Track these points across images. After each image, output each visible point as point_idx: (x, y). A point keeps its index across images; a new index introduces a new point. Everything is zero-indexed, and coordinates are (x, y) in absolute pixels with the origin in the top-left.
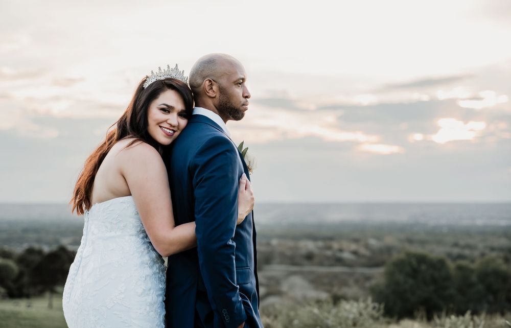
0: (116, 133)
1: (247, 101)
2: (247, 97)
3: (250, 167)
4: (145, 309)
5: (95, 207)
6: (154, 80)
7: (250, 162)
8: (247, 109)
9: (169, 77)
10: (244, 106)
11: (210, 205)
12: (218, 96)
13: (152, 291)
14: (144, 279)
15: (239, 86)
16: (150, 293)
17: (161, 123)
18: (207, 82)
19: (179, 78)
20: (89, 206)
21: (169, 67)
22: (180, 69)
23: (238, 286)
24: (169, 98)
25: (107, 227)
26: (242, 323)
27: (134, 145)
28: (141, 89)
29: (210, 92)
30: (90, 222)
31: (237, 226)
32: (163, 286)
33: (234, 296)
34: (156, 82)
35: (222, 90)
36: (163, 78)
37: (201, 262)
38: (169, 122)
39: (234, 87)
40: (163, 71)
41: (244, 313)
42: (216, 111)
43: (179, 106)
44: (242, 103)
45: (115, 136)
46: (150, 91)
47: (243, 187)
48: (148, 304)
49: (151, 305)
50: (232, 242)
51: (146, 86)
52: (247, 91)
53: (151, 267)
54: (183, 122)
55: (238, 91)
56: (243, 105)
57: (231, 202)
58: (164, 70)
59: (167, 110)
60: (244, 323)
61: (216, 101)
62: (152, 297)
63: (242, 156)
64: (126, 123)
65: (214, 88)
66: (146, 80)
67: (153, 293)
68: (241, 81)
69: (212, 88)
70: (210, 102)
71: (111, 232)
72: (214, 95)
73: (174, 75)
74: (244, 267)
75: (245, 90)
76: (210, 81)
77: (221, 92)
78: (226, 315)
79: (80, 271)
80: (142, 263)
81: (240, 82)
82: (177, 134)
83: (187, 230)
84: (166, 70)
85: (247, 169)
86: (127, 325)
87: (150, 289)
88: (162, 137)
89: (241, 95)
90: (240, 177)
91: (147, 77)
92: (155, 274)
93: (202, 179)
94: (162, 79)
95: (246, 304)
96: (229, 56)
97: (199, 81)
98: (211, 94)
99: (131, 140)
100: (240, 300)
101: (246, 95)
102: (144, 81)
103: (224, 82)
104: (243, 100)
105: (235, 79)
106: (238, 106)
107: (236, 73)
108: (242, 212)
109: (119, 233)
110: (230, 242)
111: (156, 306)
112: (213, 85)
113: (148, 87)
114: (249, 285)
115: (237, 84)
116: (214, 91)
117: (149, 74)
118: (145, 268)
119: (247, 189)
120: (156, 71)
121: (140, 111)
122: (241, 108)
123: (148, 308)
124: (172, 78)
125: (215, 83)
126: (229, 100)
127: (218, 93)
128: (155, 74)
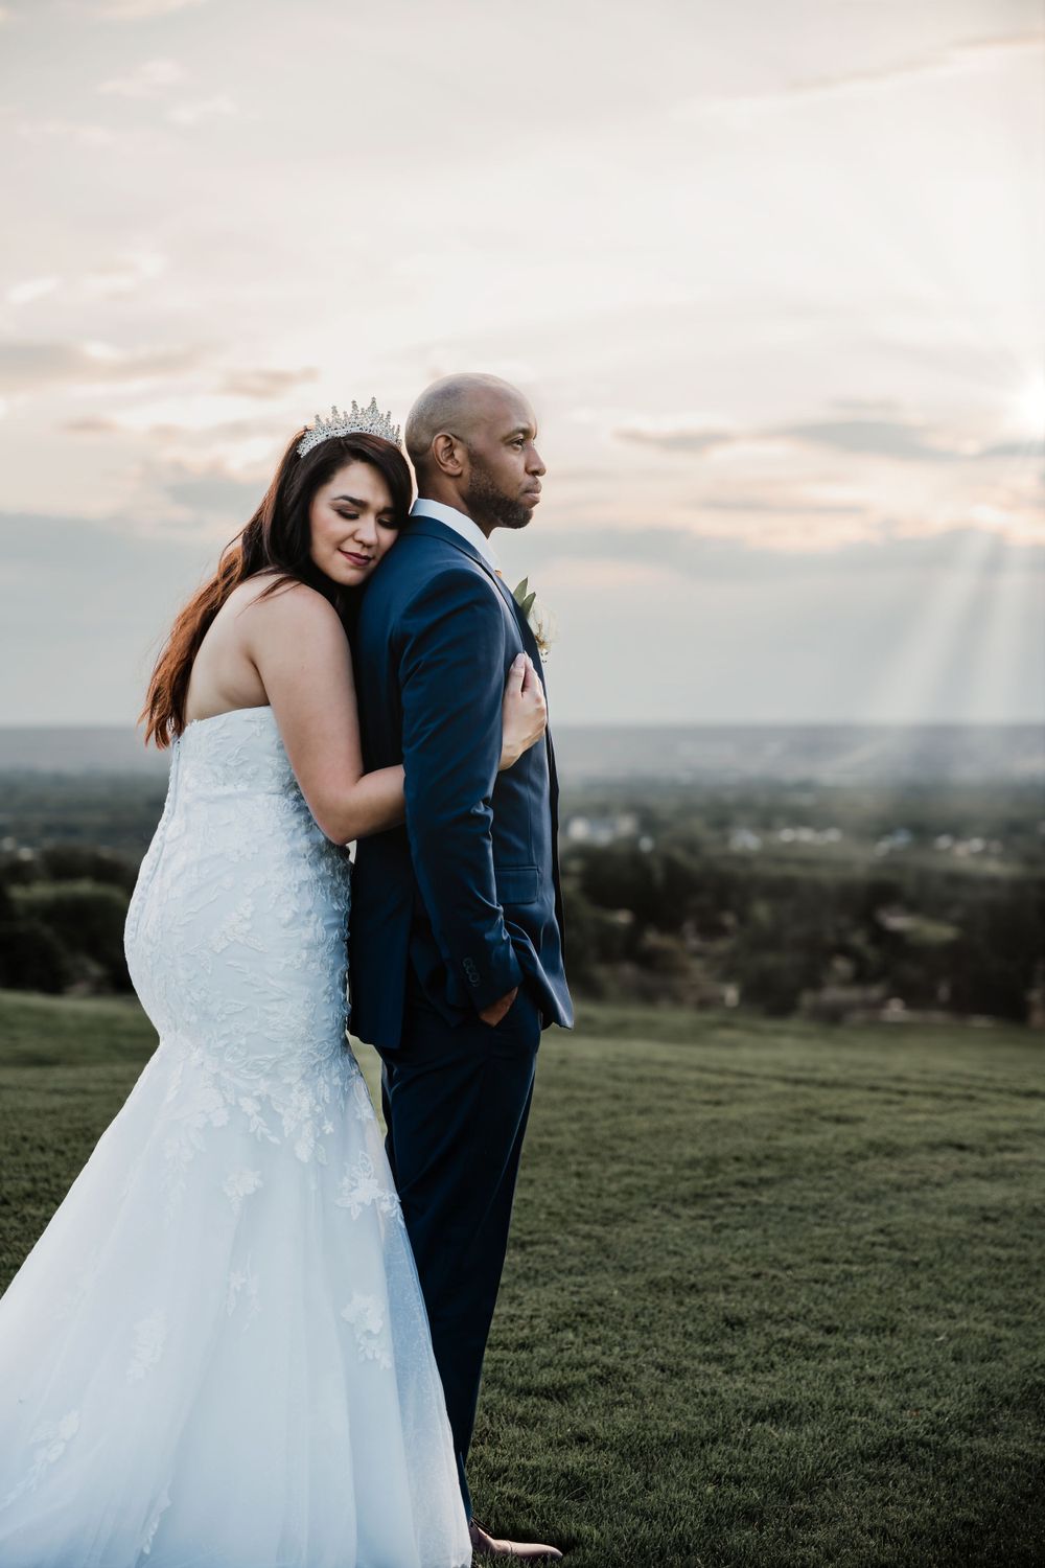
0: (240, 561)
1: (537, 482)
2: (536, 473)
3: (541, 638)
4: (298, 956)
5: (193, 728)
6: (321, 438)
7: (540, 626)
8: (537, 502)
9: (356, 430)
10: (530, 495)
11: (432, 726)
12: (466, 472)
14: (297, 890)
15: (516, 449)
16: (310, 922)
17: (343, 541)
18: (442, 440)
19: (377, 430)
20: (180, 729)
21: (355, 406)
22: (382, 410)
23: (501, 908)
24: (356, 481)
25: (215, 774)
26: (509, 991)
28: (292, 459)
29: (449, 463)
30: (182, 762)
31: (500, 773)
32: (341, 906)
33: (490, 929)
34: (323, 443)
35: (476, 459)
36: (341, 433)
37: (414, 853)
38: (359, 537)
39: (503, 449)
40: (342, 417)
41: (515, 967)
42: (463, 506)
43: (378, 498)
44: (523, 486)
45: (238, 570)
46: (312, 465)
47: (516, 684)
48: (305, 946)
49: (311, 946)
50: (486, 809)
51: (304, 450)
52: (538, 458)
53: (314, 864)
55: (515, 461)
56: (527, 491)
57: (486, 718)
58: (345, 413)
59: (351, 510)
60: (517, 989)
61: (464, 484)
62: (316, 931)
63: (521, 612)
64: (261, 540)
65: (459, 454)
66: (302, 437)
67: (316, 922)
68: (521, 436)
69: (452, 455)
70: (450, 487)
71: (224, 784)
72: (458, 471)
73: (366, 426)
74: (523, 866)
75: (532, 456)
76: (448, 439)
77: (473, 464)
78: (470, 971)
79: (158, 873)
80: (294, 854)
81: (522, 438)
82: (373, 564)
83: (387, 784)
84: (349, 413)
85: (531, 644)
86: (257, 990)
87: (309, 913)
89: (521, 466)
91: (306, 430)
92: (322, 878)
93: (418, 665)
94: (339, 435)
95: (521, 949)
96: (495, 379)
97: (425, 439)
98: (450, 467)
99: (273, 579)
100: (505, 938)
101: (534, 467)
102: (299, 441)
103: (479, 440)
104: (528, 479)
105: (504, 431)
106: (515, 494)
107: (508, 418)
108: (514, 742)
109: (243, 788)
110: (481, 809)
111: (324, 949)
112: (455, 448)
113: (308, 454)
114: (535, 907)
115: (511, 443)
116: (457, 462)
117: (311, 423)
118: (299, 865)
119: (529, 689)
120: (326, 416)
121: (293, 510)
122: (524, 499)
123: (304, 954)
124: (364, 431)
125: (459, 443)
126: (493, 483)
127: (468, 465)
128: (325, 422)
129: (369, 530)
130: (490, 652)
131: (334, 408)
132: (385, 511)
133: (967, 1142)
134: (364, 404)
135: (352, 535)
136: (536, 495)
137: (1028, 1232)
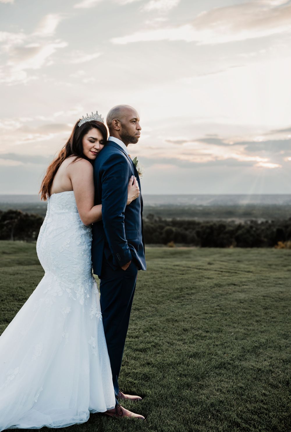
1: (139, 132)
2: (139, 130)
3: (139, 172)
4: (81, 253)
6: (84, 122)
7: (139, 169)
8: (139, 137)
9: (93, 120)
10: (137, 135)
11: (109, 194)
12: (121, 129)
13: (85, 243)
14: (81, 236)
15: (134, 123)
16: (84, 244)
17: (91, 149)
18: (114, 121)
19: (98, 120)
21: (92, 113)
22: (99, 114)
23: (127, 241)
24: (94, 133)
25: (60, 207)
26: (129, 262)
27: (76, 161)
28: (77, 127)
29: (116, 127)
30: (50, 203)
31: (127, 206)
33: (124, 246)
35: (123, 126)
36: (89, 120)
38: (95, 147)
39: (130, 123)
40: (89, 116)
41: (130, 256)
42: (120, 138)
43: (100, 138)
44: (136, 133)
46: (82, 129)
47: (131, 183)
48: (83, 251)
49: (84, 251)
50: (123, 215)
51: (80, 125)
52: (139, 126)
53: (85, 230)
54: (102, 146)
55: (133, 126)
56: (137, 134)
57: (124, 192)
59: (93, 140)
60: (131, 261)
61: (120, 132)
62: (85, 247)
63: (134, 166)
65: (119, 125)
67: (86, 244)
68: (135, 120)
69: (117, 125)
70: (117, 133)
71: (62, 210)
72: (119, 129)
73: (96, 119)
74: (134, 230)
75: (138, 125)
76: (116, 121)
77: (122, 127)
78: (119, 257)
79: (45, 231)
80: (80, 227)
81: (135, 121)
84: (91, 115)
86: (71, 262)
87: (84, 242)
88: (91, 156)
89: (135, 128)
90: (130, 177)
91: (80, 120)
93: (106, 178)
94: (89, 121)
95: (132, 251)
96: (128, 106)
98: (117, 128)
100: (127, 248)
101: (138, 128)
102: (78, 122)
103: (124, 121)
104: (137, 131)
105: (130, 119)
106: (133, 135)
107: (131, 115)
108: (130, 197)
109: (67, 211)
110: (121, 215)
111: (87, 251)
112: (118, 123)
113: (81, 126)
114: (137, 240)
115: (132, 122)
116: (118, 127)
118: (81, 230)
119: (134, 185)
120: (85, 116)
121: (78, 141)
122: (136, 136)
123: (83, 253)
124: (95, 120)
125: (119, 122)
126: (128, 132)
127: (121, 128)
128: (85, 118)
129: (98, 146)
130: (125, 175)
131: (87, 114)
132: (102, 140)
133: (236, 284)
134: (95, 113)
135: (93, 147)
136: (139, 135)
137: (250, 305)
